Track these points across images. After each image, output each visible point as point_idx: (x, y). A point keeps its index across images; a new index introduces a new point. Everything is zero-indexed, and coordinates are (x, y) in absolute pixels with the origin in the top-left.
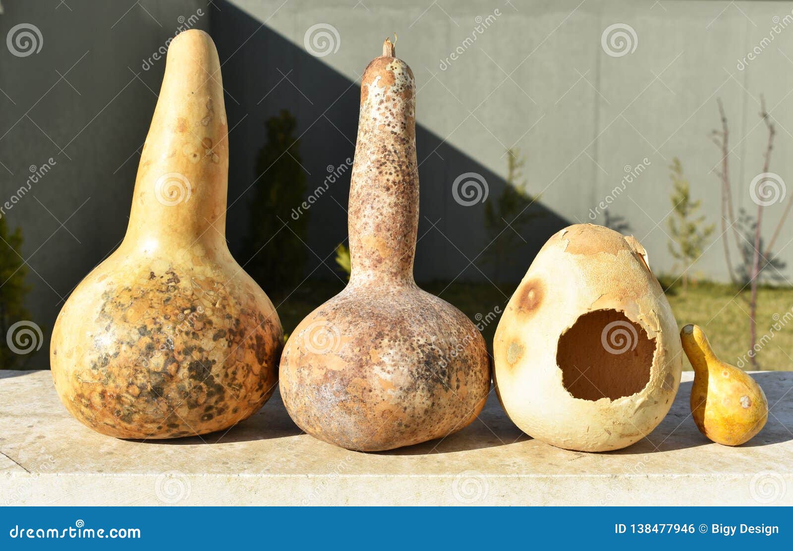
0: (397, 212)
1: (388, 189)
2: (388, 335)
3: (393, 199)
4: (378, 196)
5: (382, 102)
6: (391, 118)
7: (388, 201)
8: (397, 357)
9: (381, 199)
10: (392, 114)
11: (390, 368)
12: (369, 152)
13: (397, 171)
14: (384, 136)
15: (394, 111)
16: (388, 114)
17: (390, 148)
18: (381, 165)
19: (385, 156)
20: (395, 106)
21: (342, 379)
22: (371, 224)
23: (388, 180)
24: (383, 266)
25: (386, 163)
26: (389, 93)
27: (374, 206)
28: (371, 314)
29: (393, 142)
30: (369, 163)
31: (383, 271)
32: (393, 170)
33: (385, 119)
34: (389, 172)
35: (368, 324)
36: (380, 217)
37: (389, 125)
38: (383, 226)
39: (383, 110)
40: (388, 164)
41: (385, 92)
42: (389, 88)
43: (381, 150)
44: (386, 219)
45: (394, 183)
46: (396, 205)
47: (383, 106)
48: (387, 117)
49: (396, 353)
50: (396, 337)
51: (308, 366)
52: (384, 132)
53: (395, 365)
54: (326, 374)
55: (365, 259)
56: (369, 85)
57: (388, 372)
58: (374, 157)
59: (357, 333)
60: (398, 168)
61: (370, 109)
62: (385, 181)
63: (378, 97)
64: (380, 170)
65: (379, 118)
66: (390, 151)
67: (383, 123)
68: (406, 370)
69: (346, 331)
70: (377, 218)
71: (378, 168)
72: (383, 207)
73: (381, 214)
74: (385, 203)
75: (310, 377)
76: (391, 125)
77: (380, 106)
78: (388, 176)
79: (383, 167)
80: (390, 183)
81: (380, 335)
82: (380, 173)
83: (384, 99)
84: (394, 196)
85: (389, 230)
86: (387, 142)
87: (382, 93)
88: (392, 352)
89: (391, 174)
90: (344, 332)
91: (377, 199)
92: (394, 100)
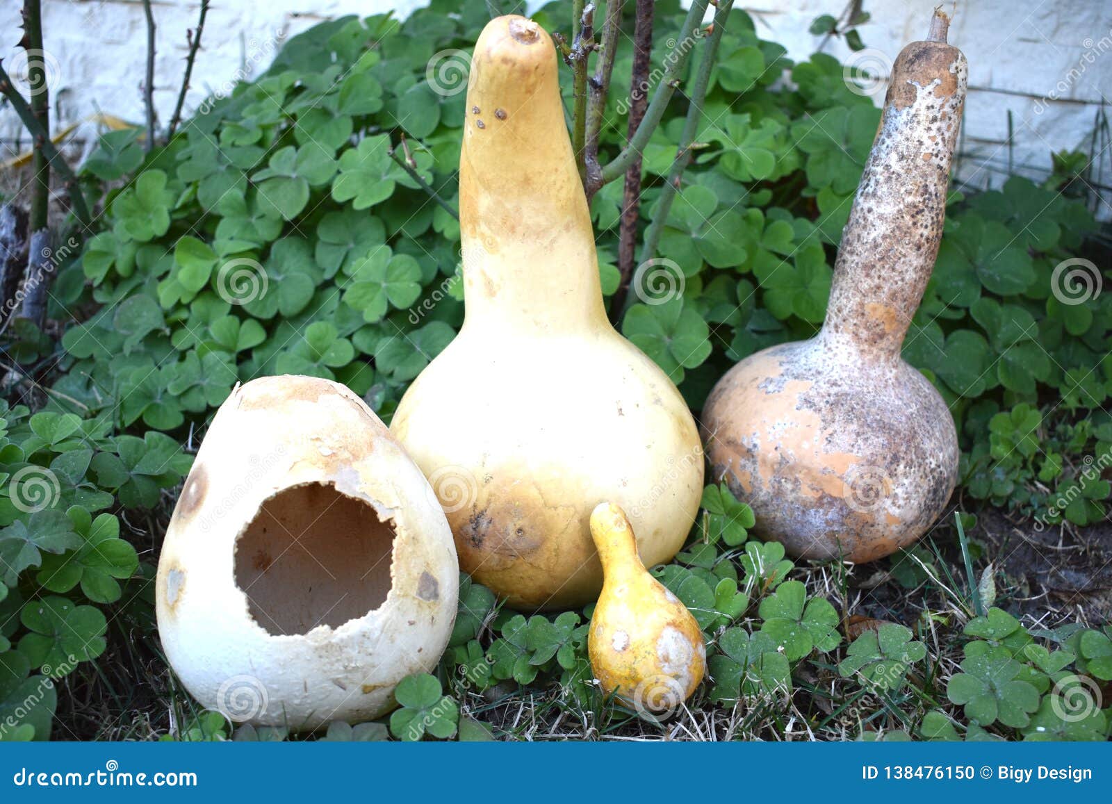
0: (920, 278)
1: (919, 248)
2: (903, 458)
3: (921, 261)
4: (905, 256)
5: (934, 120)
6: (940, 146)
7: (915, 263)
8: (911, 489)
9: (908, 259)
10: (943, 140)
11: (901, 502)
12: (903, 190)
13: (933, 223)
14: (928, 170)
15: (947, 135)
16: (939, 140)
17: (932, 189)
18: (917, 213)
19: (925, 200)
20: (949, 127)
21: (841, 509)
22: (886, 290)
23: (922, 235)
24: (884, 343)
25: (923, 210)
26: (947, 109)
27: (897, 267)
28: (881, 424)
29: (936, 181)
30: (901, 206)
31: (882, 349)
32: (930, 221)
33: (934, 147)
34: (925, 224)
35: (881, 440)
36: (900, 283)
37: (937, 156)
38: (899, 295)
39: (933, 133)
40: (926, 212)
41: (942, 106)
42: (947, 101)
43: (921, 190)
44: (906, 287)
45: (927, 239)
46: (922, 268)
47: (935, 126)
48: (937, 144)
49: (911, 483)
50: (912, 460)
51: (793, 479)
52: (929, 165)
53: (907, 498)
54: (821, 498)
55: (861, 330)
56: (919, 87)
57: (899, 507)
58: (910, 199)
59: (868, 453)
60: (935, 219)
61: (915, 124)
62: (918, 237)
63: (931, 110)
64: (915, 220)
65: (927, 142)
66: (931, 194)
67: (930, 151)
68: (916, 503)
69: (853, 446)
70: (897, 283)
71: (913, 216)
72: (907, 271)
73: (903, 280)
74: (911, 265)
75: (794, 495)
76: (940, 156)
77: (931, 126)
78: (922, 230)
79: (919, 217)
80: (923, 240)
81: (896, 459)
82: (915, 224)
83: (939, 116)
84: (923, 257)
85: (905, 300)
86: (930, 179)
87: (937, 106)
88: (906, 482)
89: (926, 227)
90: (850, 448)
91: (902, 259)
92: (950, 119)
